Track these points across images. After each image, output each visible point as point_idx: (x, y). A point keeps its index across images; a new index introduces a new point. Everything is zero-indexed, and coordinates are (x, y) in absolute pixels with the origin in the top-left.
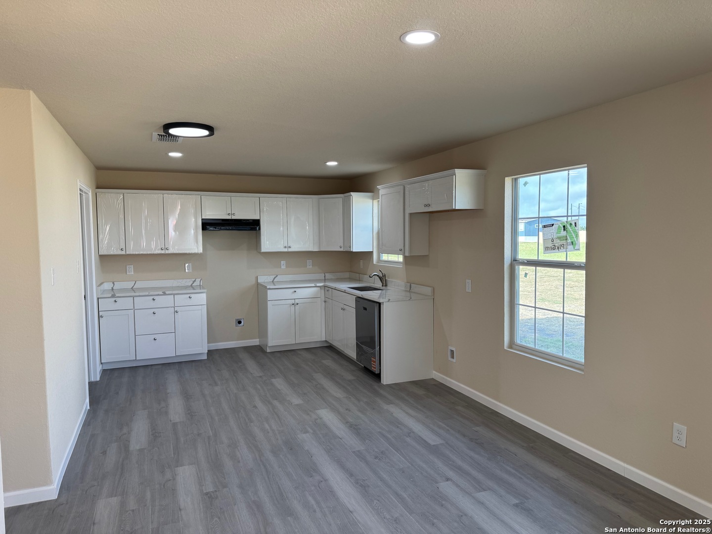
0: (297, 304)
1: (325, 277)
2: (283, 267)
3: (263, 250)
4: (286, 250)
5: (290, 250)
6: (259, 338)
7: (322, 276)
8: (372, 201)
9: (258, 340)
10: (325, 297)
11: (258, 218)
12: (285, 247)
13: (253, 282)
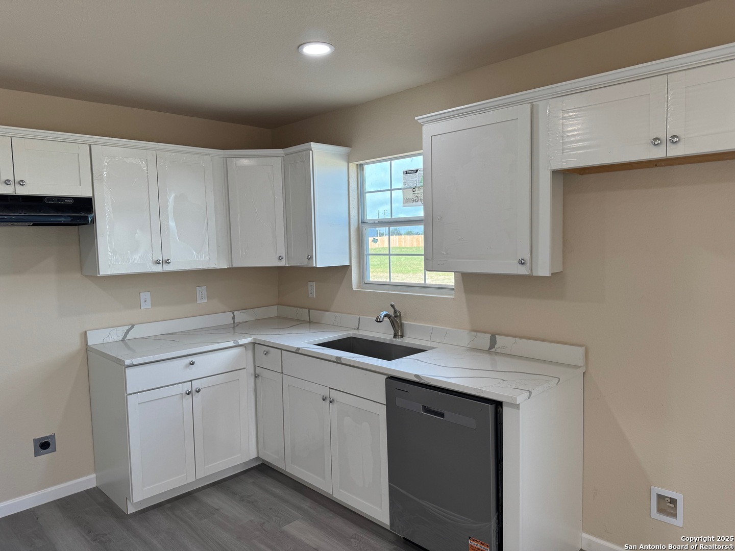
0: (198, 391)
1: (234, 318)
2: (146, 306)
3: (105, 269)
4: (158, 269)
5: (168, 268)
6: (95, 471)
7: (226, 318)
8: (346, 164)
9: (94, 476)
10: (255, 367)
11: (88, 194)
12: (157, 262)
13: (75, 344)
